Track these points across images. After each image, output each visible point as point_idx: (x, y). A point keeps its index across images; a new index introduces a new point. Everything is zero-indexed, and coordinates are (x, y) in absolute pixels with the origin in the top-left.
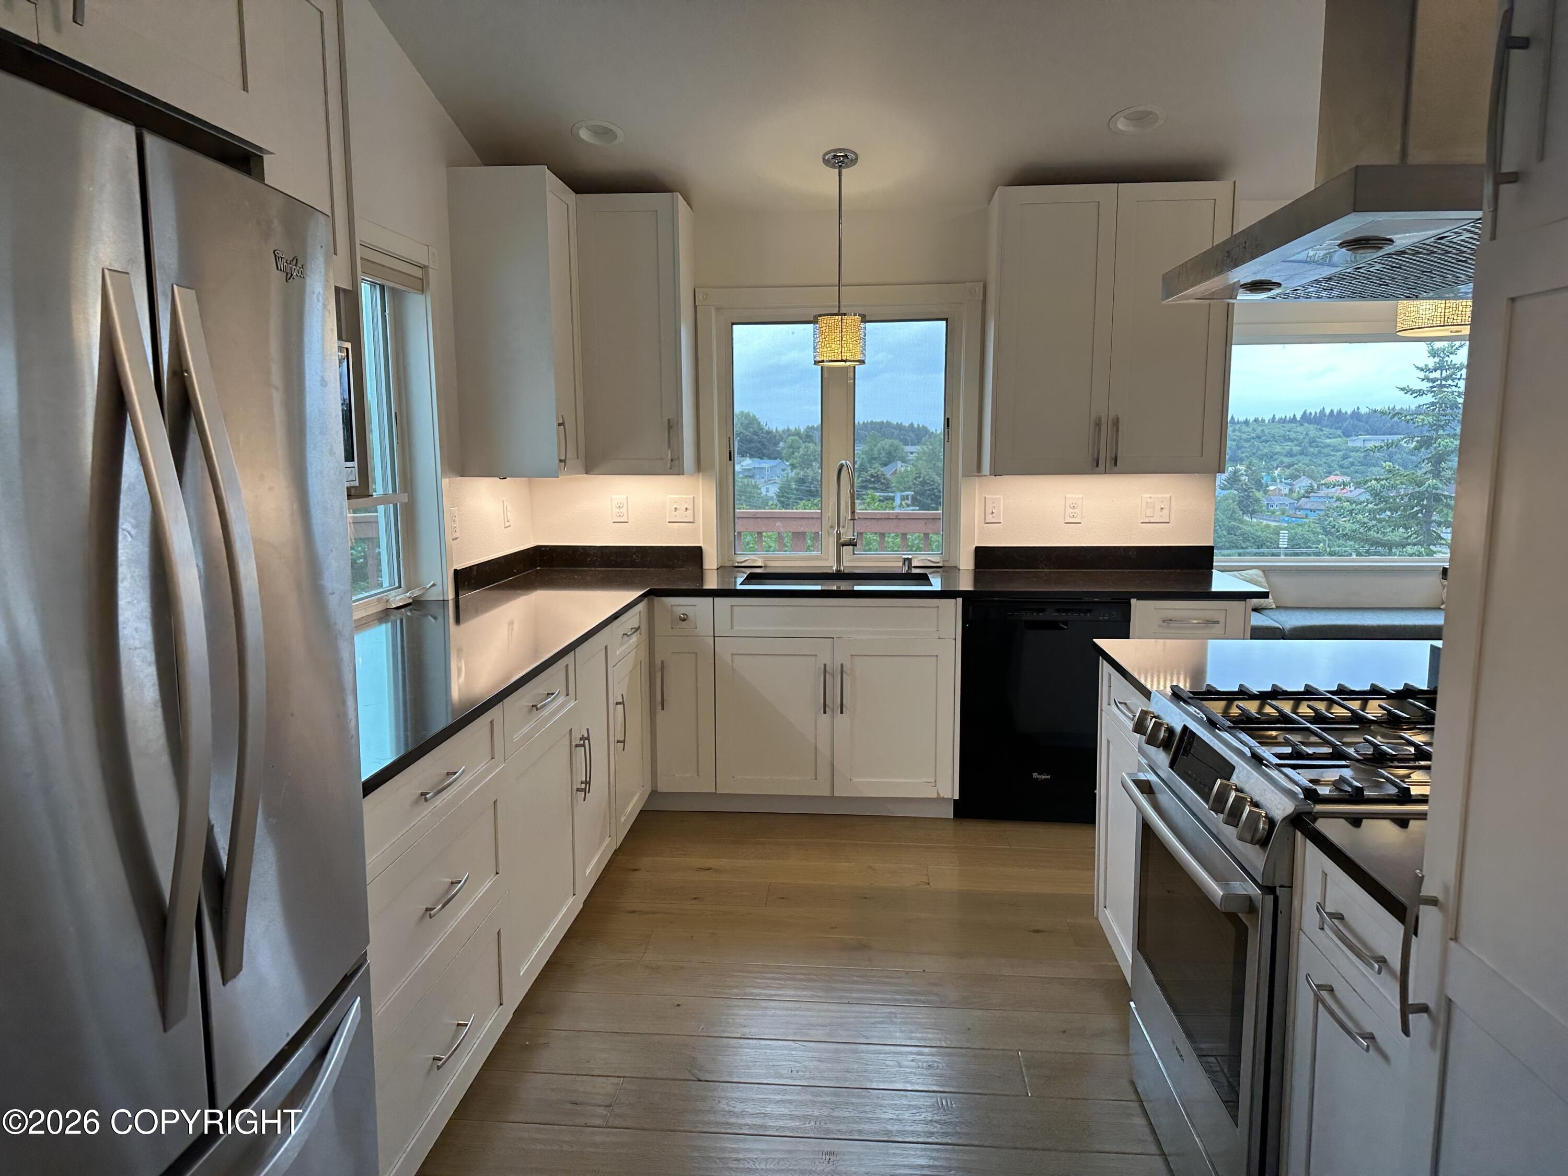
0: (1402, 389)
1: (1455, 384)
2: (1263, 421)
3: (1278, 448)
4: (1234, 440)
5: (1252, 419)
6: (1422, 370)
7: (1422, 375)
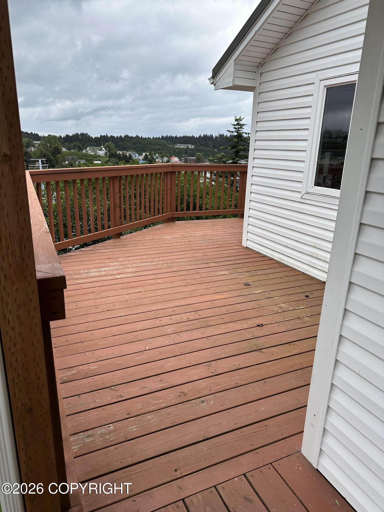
0: (228, 131)
1: (241, 130)
6: (233, 125)
7: (234, 127)
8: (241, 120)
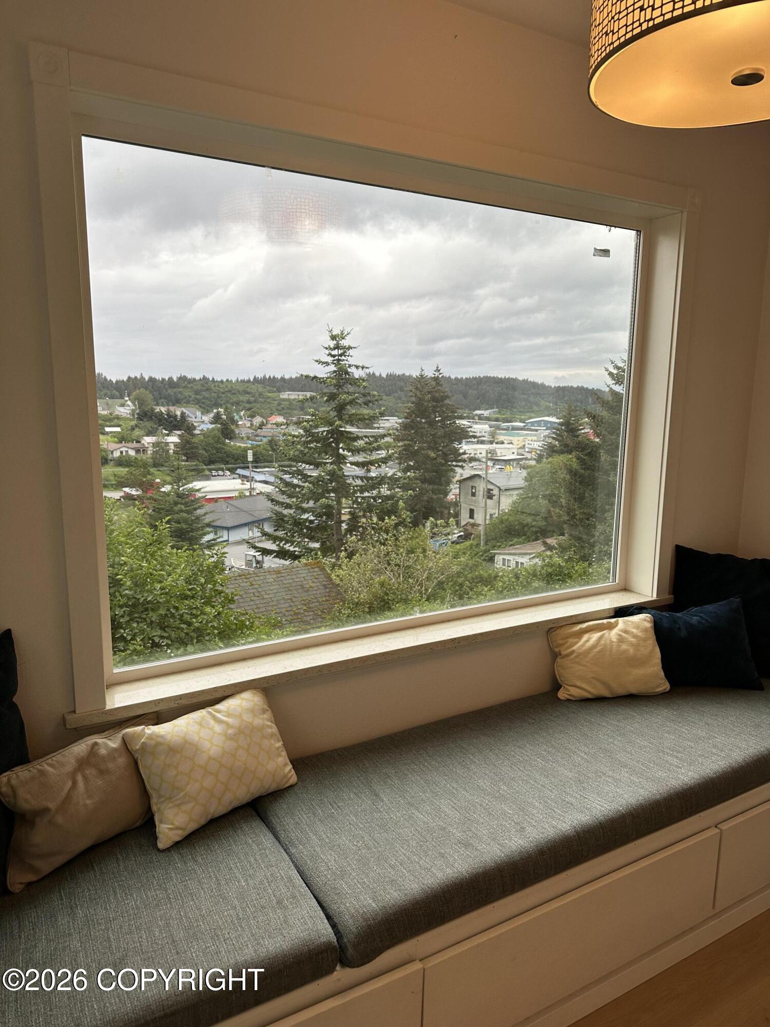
0: (317, 361)
1: (345, 359)
2: (232, 381)
3: (241, 398)
4: (215, 392)
5: (225, 380)
6: (327, 348)
8: (343, 338)
